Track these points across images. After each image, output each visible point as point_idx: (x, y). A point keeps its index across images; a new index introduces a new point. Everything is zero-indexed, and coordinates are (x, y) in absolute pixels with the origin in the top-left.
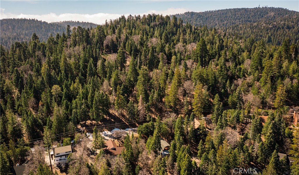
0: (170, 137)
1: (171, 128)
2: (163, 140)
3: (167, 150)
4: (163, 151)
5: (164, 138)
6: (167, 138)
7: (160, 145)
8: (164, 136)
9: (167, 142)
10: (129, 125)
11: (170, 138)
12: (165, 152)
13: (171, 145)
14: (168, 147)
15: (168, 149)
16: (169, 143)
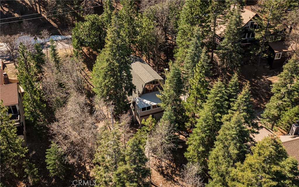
0: (162, 54)
1: (165, 29)
2: (142, 61)
3: (151, 91)
4: (140, 96)
5: (144, 58)
6: (154, 56)
7: (129, 77)
8: (146, 51)
9: (153, 67)
10: (59, 28)
11: (163, 56)
12: (145, 100)
13: (164, 78)
14: (154, 82)
15: (155, 90)
16: (160, 72)
